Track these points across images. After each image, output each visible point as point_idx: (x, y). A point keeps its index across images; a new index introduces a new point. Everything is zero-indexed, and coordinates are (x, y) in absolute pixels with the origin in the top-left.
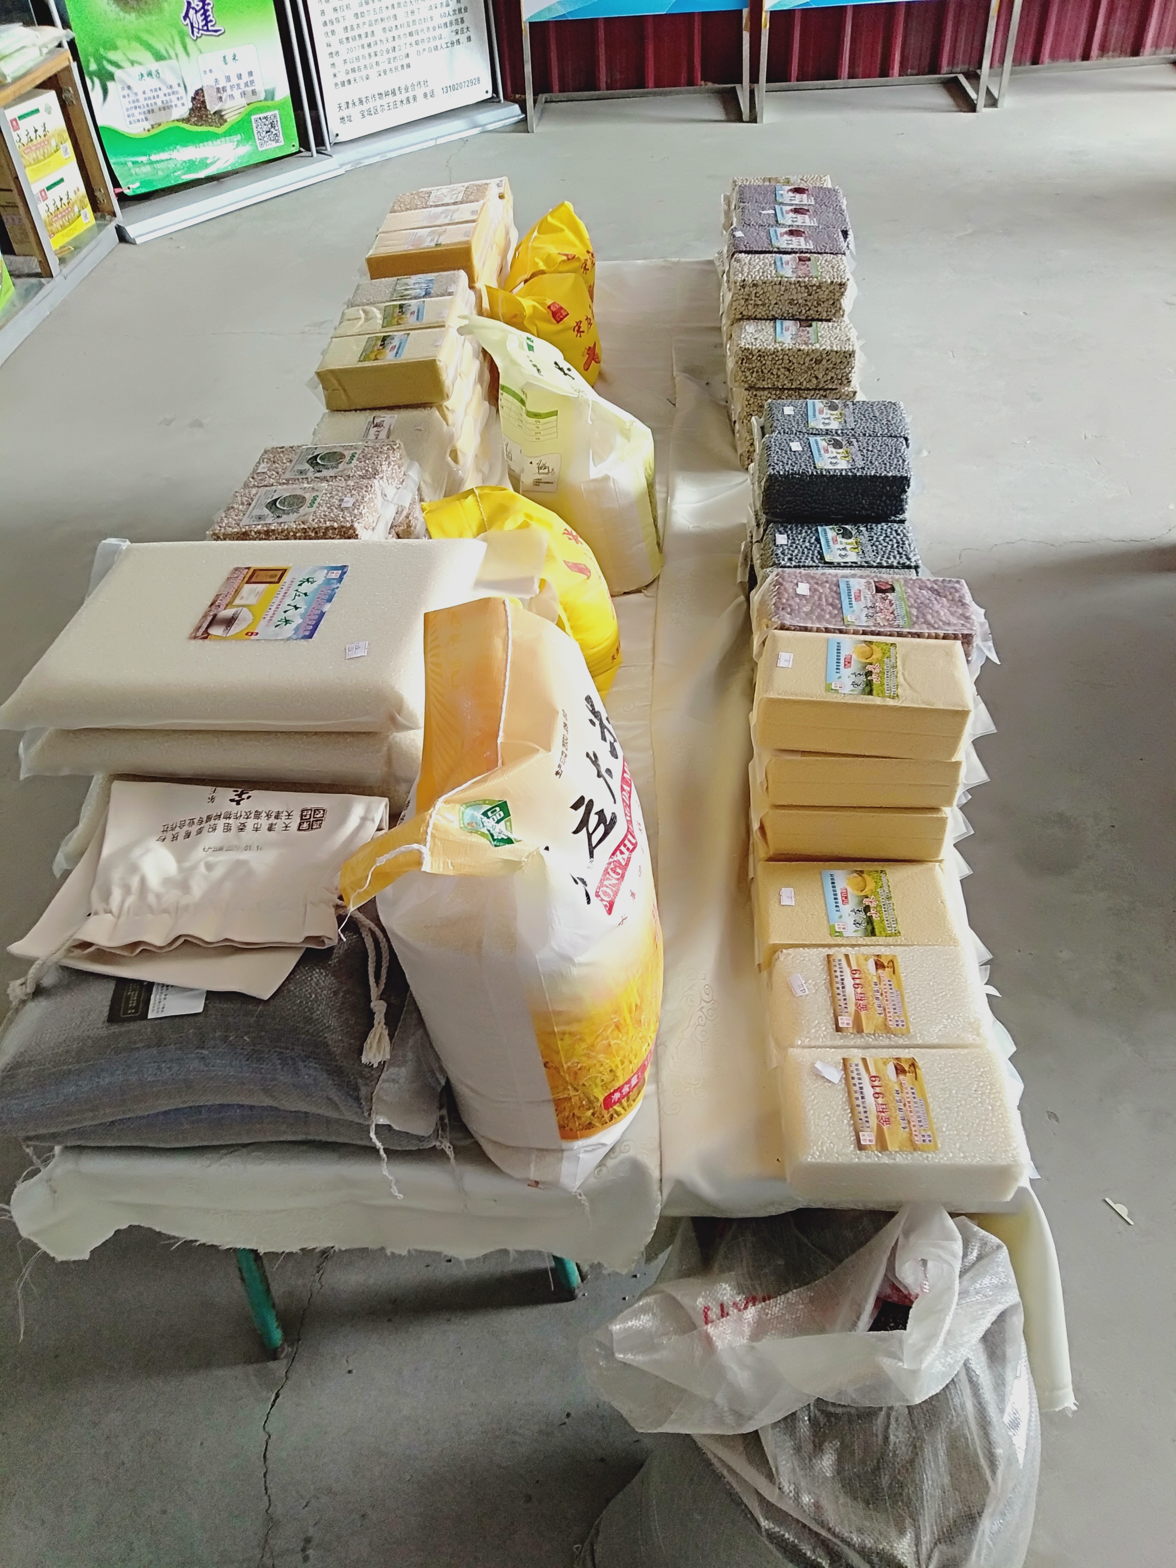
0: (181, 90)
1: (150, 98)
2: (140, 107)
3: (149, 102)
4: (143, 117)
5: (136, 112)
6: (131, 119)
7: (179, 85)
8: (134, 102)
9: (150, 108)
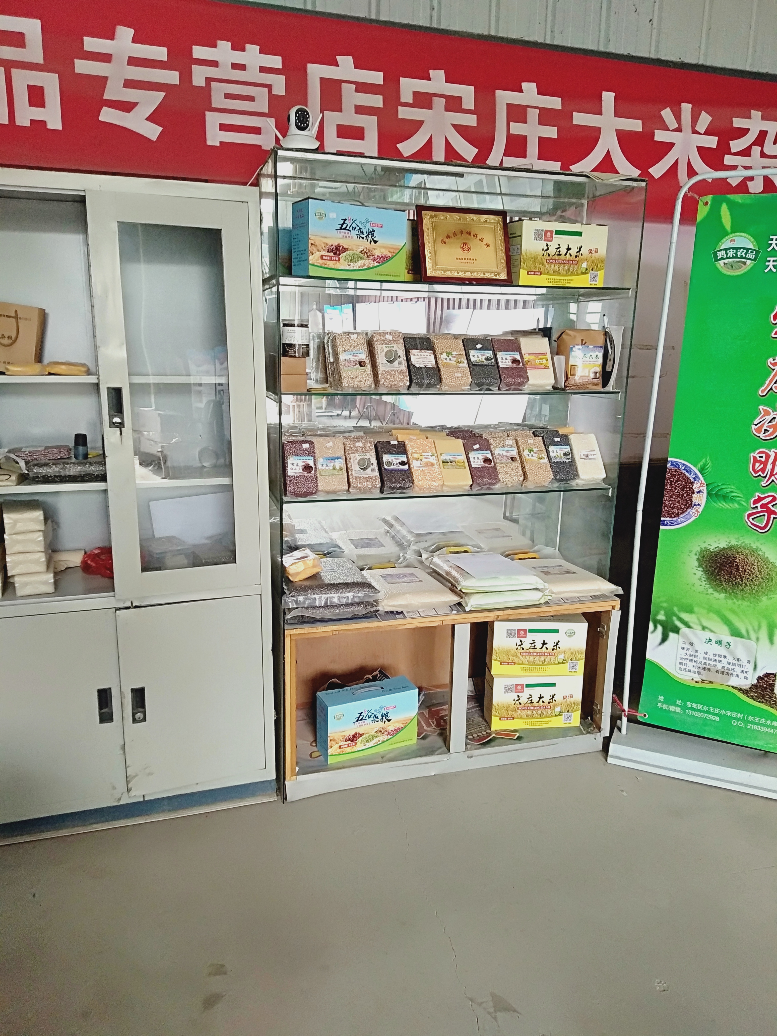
0: (750, 667)
1: (710, 659)
2: (696, 662)
3: (708, 662)
4: (696, 670)
5: (690, 665)
6: (683, 667)
7: (749, 662)
8: (691, 655)
9: (707, 667)
